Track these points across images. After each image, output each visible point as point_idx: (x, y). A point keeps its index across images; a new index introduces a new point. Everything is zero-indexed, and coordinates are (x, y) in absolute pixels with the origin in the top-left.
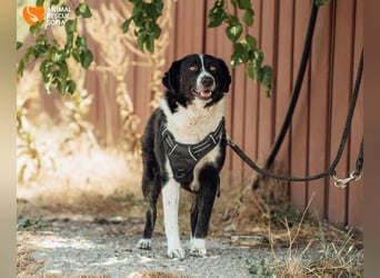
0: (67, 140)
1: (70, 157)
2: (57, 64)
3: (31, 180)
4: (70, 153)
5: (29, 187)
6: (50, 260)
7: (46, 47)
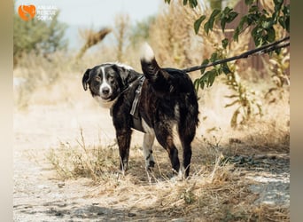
0: (271, 91)
1: (273, 104)
2: (266, 29)
3: (241, 123)
4: (274, 101)
5: (241, 129)
6: (264, 193)
7: (258, 15)
